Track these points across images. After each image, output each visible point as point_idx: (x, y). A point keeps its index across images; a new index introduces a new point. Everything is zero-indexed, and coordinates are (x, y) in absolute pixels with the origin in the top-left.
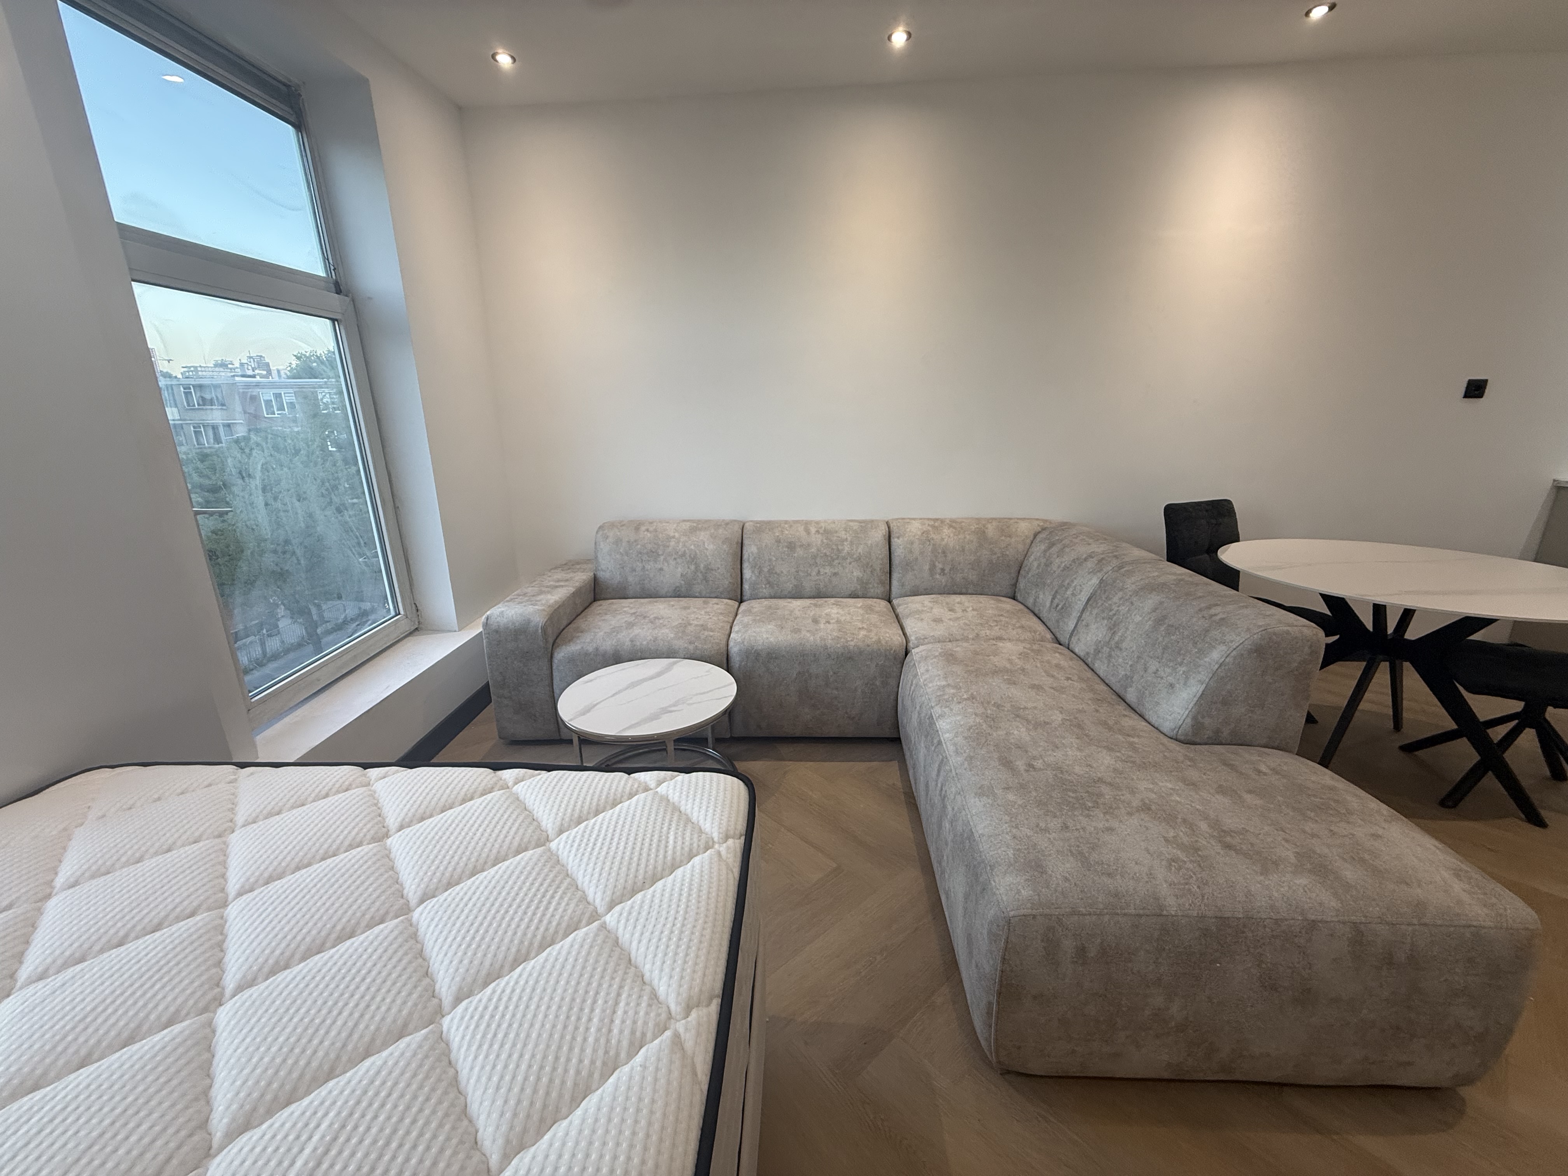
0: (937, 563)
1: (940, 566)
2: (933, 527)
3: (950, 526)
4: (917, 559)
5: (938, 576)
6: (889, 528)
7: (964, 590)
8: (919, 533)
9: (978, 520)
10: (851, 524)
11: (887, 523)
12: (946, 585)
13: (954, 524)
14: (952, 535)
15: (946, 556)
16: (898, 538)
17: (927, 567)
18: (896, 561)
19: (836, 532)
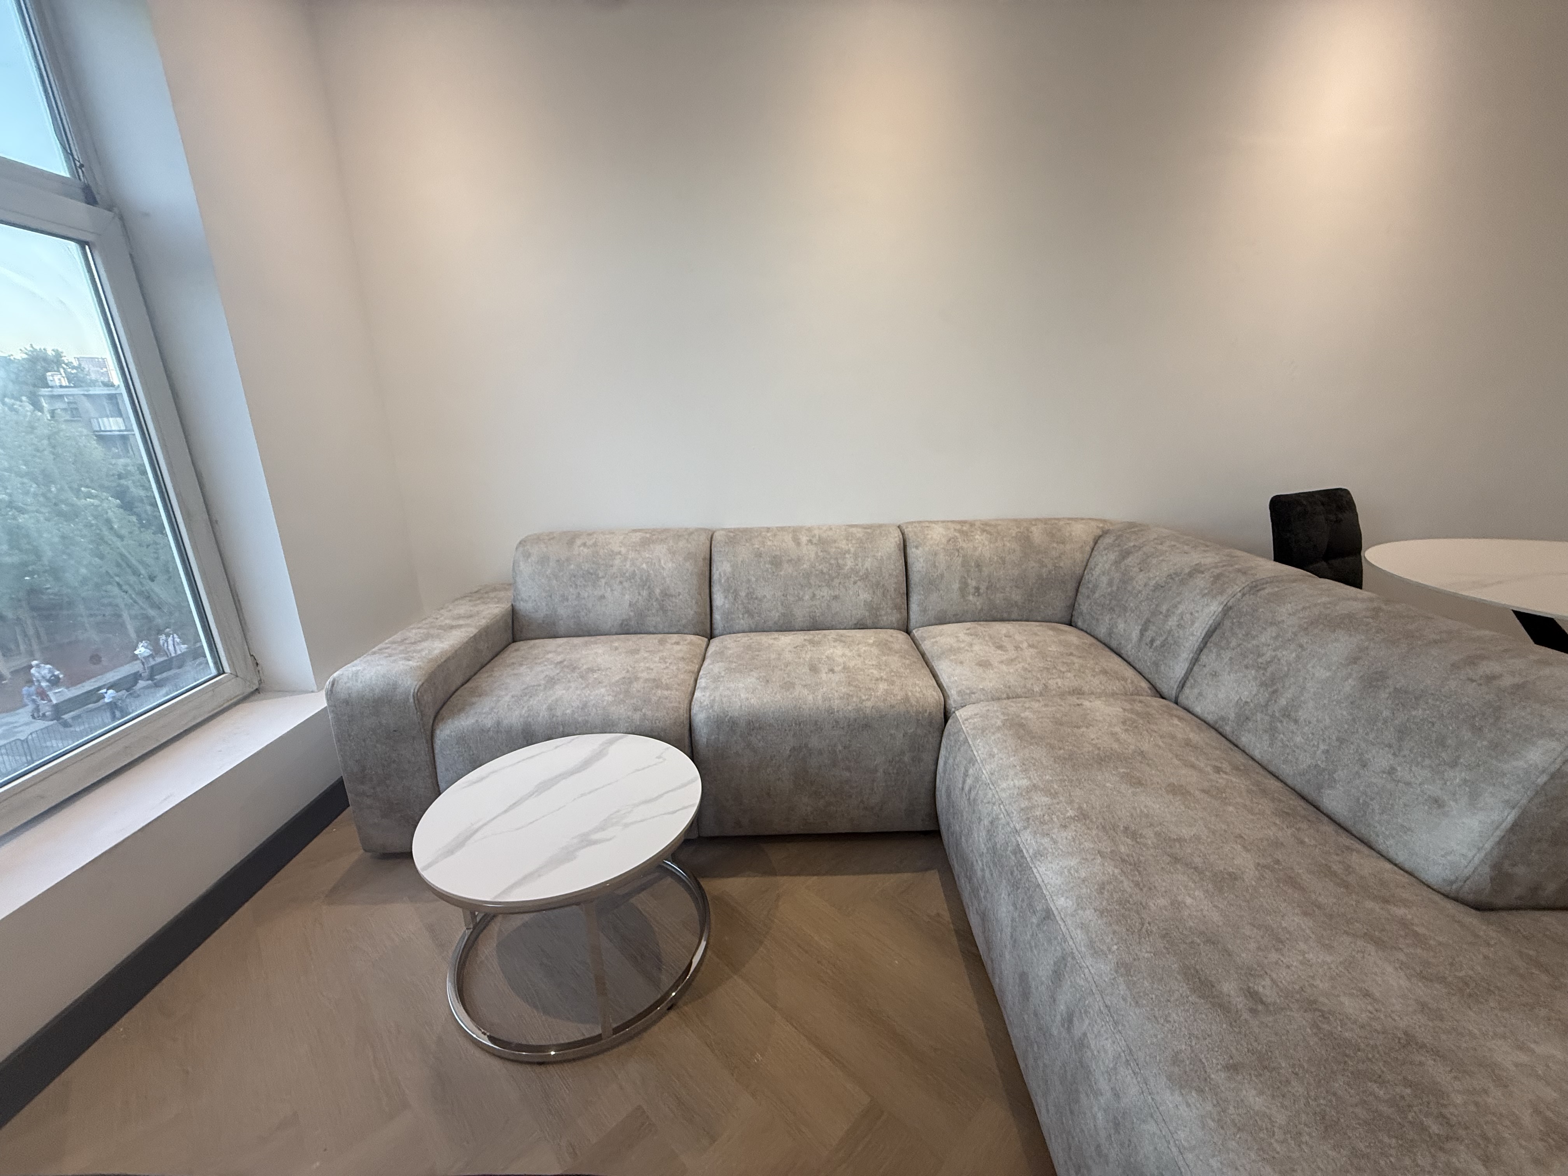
0: (969, 581)
1: (973, 583)
2: (961, 532)
3: (983, 531)
4: (942, 576)
5: (971, 598)
6: (903, 534)
7: (1005, 615)
8: (944, 540)
9: (1017, 522)
10: (854, 530)
11: (899, 527)
12: (982, 609)
13: (988, 528)
14: (987, 543)
15: (980, 571)
16: (917, 547)
17: (956, 586)
18: (915, 578)
19: (835, 541)
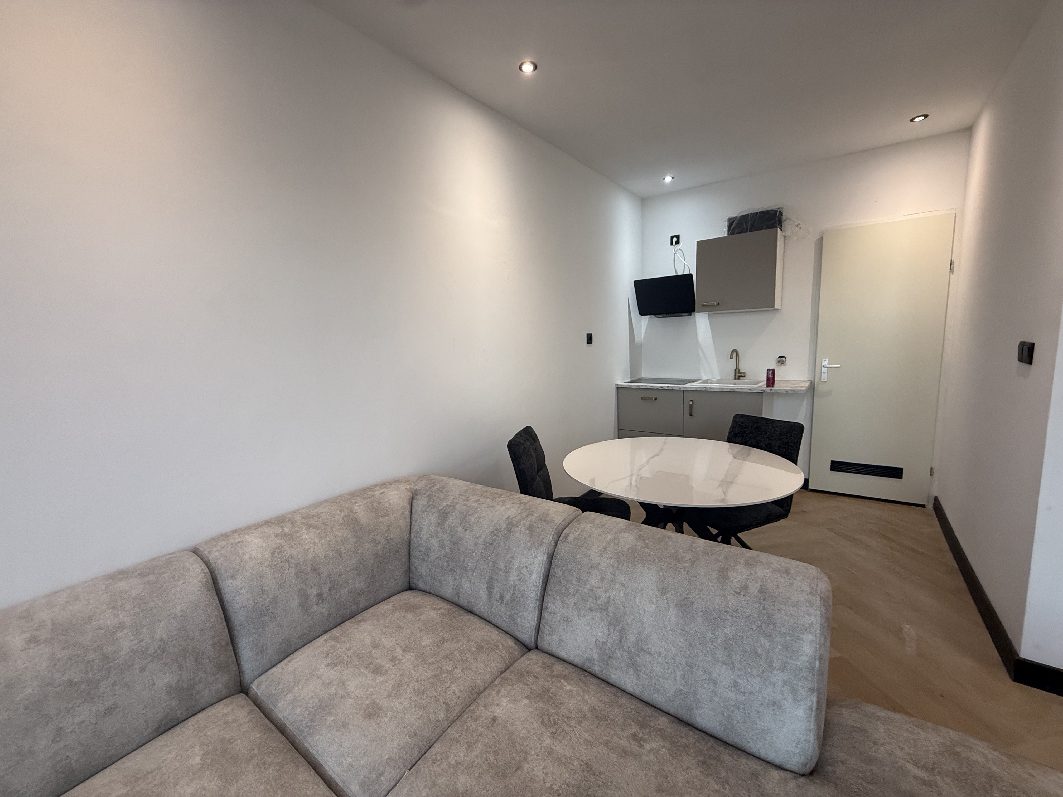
0: (309, 591)
1: (313, 592)
2: (284, 536)
4: (275, 599)
5: (315, 608)
6: (207, 563)
7: (354, 608)
8: (267, 555)
11: (195, 551)
12: (330, 614)
14: (317, 540)
15: (319, 574)
16: (233, 577)
17: (295, 603)
18: (238, 617)
